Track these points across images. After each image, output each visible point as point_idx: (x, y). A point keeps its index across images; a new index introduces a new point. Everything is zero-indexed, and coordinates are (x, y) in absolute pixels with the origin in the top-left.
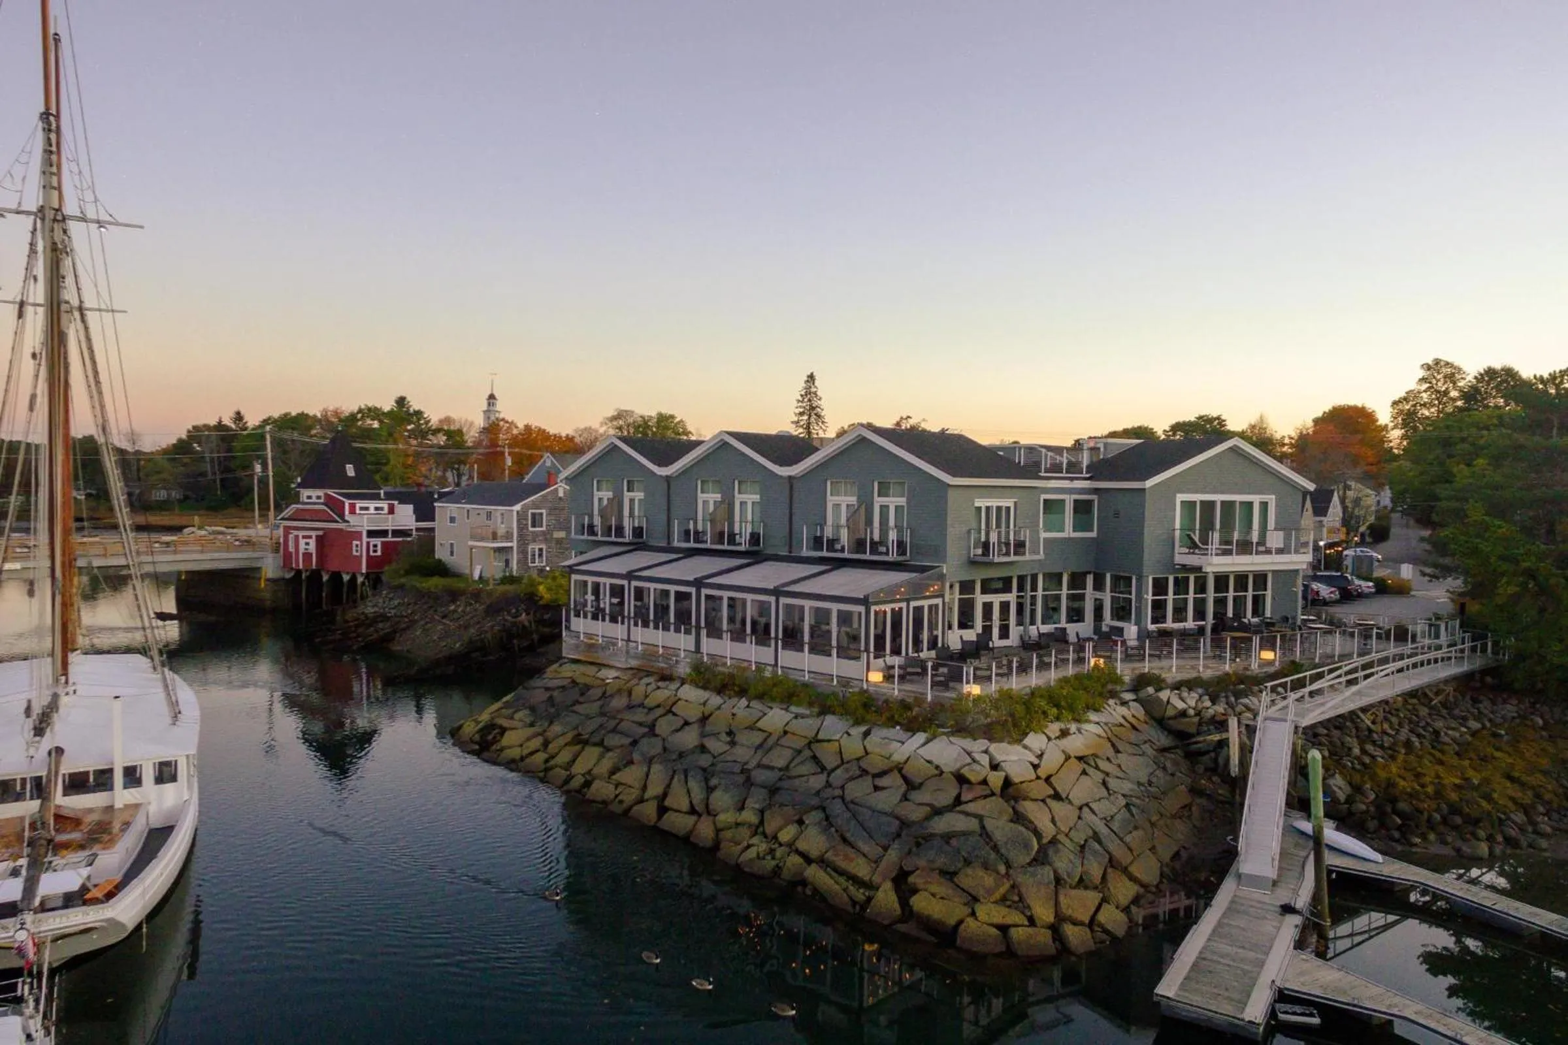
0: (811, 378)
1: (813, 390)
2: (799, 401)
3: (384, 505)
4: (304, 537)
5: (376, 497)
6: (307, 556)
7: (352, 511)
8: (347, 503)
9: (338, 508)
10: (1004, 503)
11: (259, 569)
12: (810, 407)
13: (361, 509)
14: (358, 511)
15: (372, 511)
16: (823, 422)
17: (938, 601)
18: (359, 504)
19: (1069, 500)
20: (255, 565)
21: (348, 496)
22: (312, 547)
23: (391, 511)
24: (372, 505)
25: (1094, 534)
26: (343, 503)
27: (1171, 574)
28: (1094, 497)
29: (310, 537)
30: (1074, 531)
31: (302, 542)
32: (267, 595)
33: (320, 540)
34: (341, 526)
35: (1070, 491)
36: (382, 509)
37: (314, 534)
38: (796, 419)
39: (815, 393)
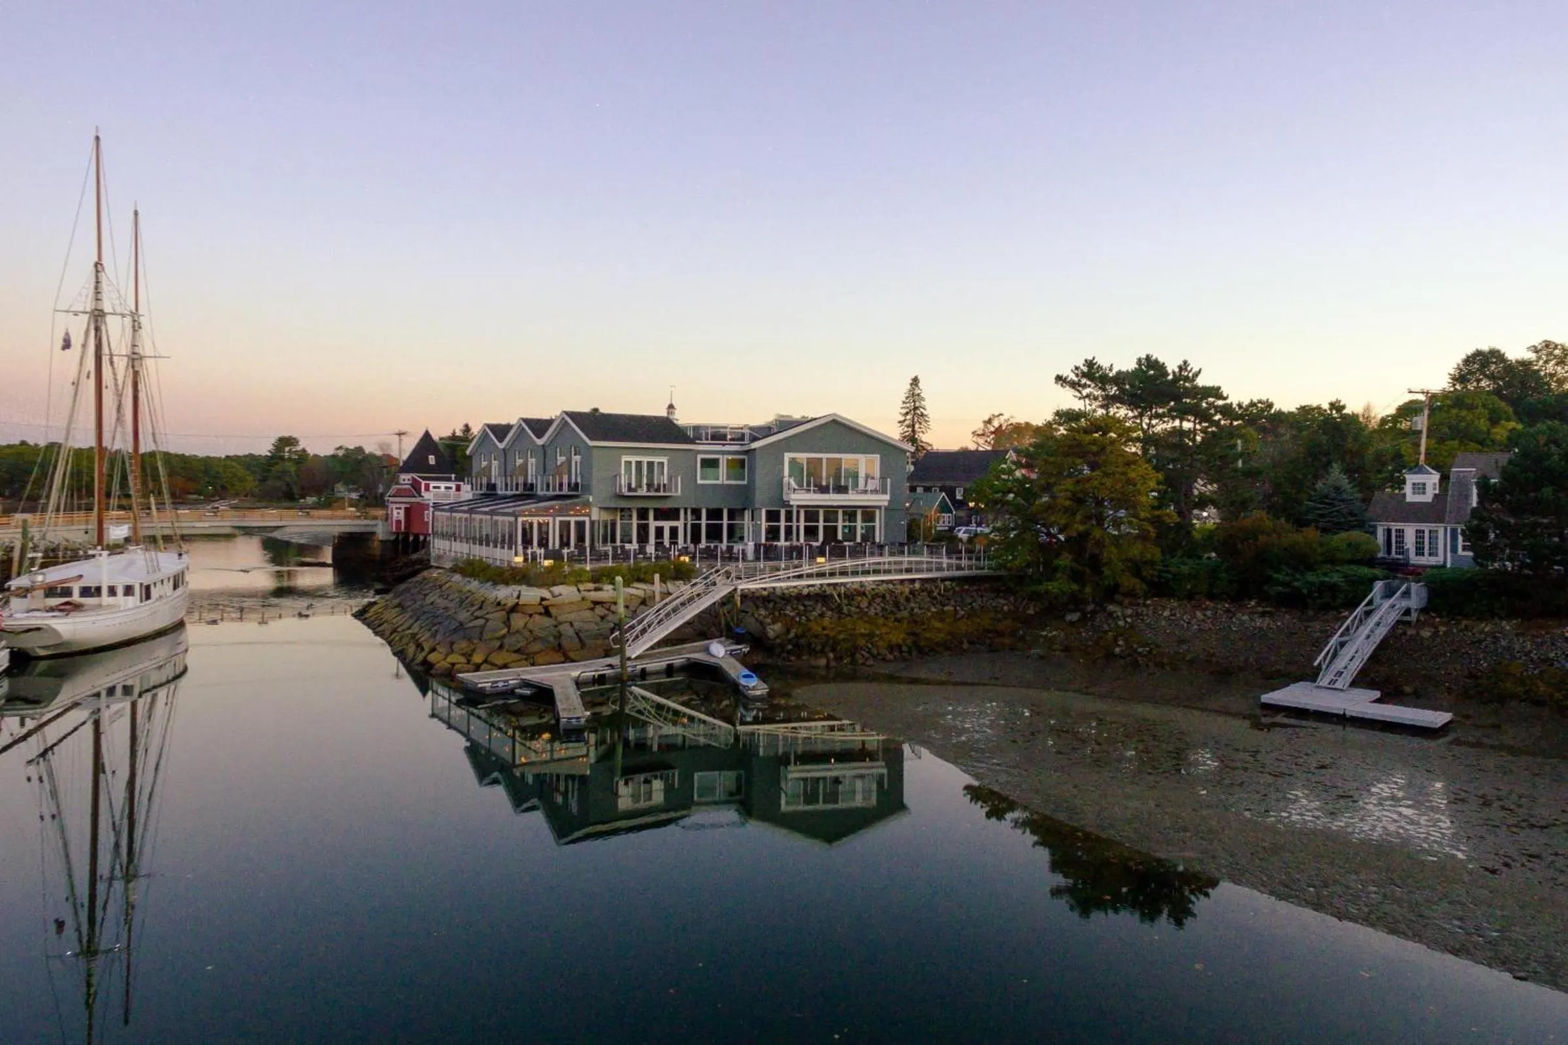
0: (915, 381)
1: (917, 391)
2: (904, 402)
3: (453, 485)
4: (397, 508)
5: (449, 479)
6: (398, 522)
7: (427, 488)
8: (423, 483)
9: (416, 486)
10: (656, 460)
11: (373, 533)
12: (914, 411)
13: (434, 487)
14: (431, 489)
15: (443, 489)
16: (926, 421)
17: (587, 519)
18: (432, 484)
19: (723, 460)
20: (369, 529)
21: (424, 479)
22: (402, 517)
23: (458, 489)
24: (443, 485)
25: (745, 482)
26: (420, 483)
27: (783, 507)
28: (745, 457)
29: (400, 508)
30: (727, 479)
31: (395, 512)
32: (377, 552)
33: (407, 511)
34: (418, 500)
35: (723, 453)
36: (451, 488)
37: (403, 506)
38: (902, 418)
39: (919, 395)
